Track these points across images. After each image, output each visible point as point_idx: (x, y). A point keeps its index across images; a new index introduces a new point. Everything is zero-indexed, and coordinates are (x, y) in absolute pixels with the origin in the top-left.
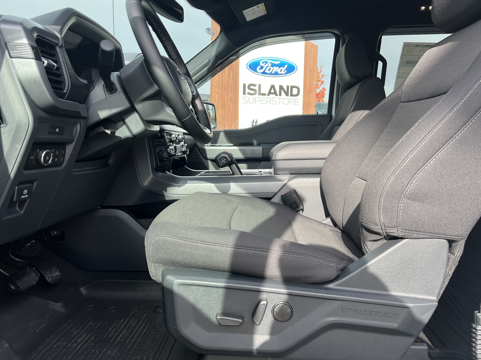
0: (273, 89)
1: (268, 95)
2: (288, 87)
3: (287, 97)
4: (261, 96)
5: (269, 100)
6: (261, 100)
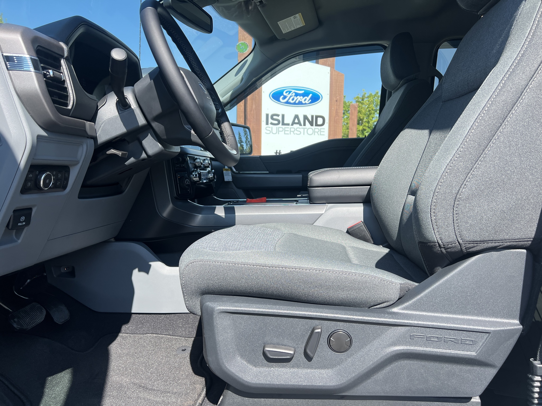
0: (296, 119)
1: (292, 125)
2: (312, 117)
4: (284, 126)
5: (292, 130)
6: (285, 131)
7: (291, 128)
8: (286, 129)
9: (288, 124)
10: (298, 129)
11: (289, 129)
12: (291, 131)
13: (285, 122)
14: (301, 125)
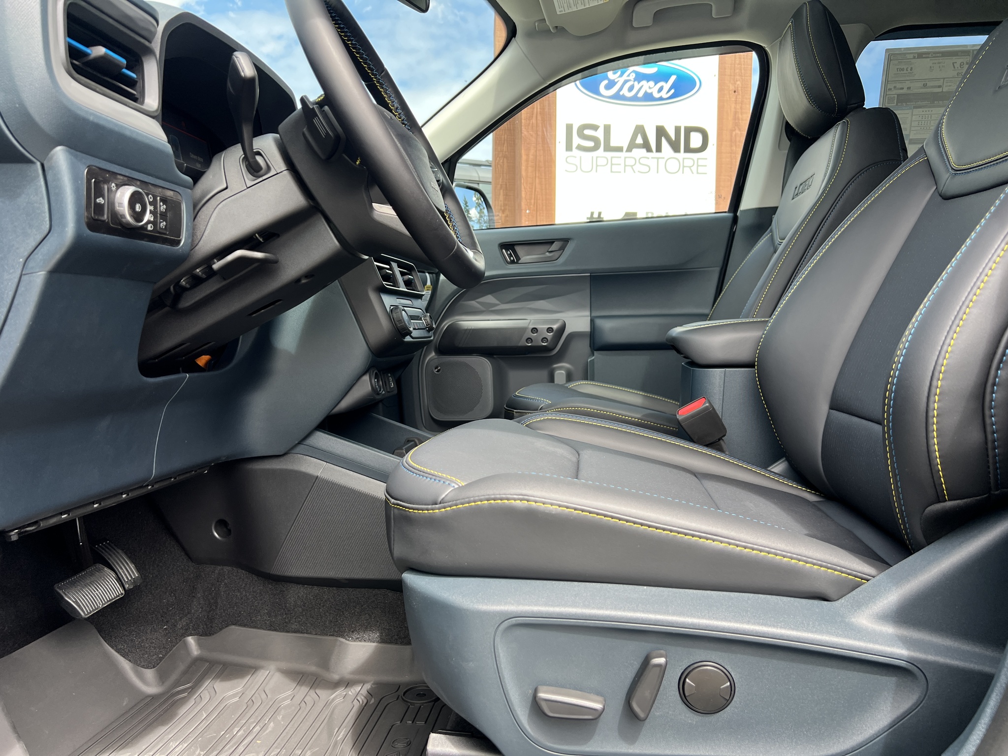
0: (639, 134)
1: (629, 150)
2: (678, 130)
3: (677, 155)
4: (610, 154)
5: (631, 162)
6: (612, 164)
7: (625, 158)
8: (615, 161)
9: (619, 149)
10: (642, 161)
11: (621, 161)
12: (625, 166)
13: (613, 143)
14: (649, 150)
